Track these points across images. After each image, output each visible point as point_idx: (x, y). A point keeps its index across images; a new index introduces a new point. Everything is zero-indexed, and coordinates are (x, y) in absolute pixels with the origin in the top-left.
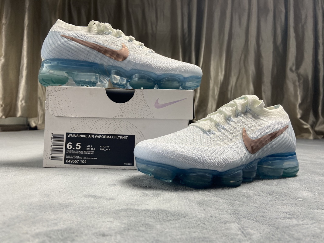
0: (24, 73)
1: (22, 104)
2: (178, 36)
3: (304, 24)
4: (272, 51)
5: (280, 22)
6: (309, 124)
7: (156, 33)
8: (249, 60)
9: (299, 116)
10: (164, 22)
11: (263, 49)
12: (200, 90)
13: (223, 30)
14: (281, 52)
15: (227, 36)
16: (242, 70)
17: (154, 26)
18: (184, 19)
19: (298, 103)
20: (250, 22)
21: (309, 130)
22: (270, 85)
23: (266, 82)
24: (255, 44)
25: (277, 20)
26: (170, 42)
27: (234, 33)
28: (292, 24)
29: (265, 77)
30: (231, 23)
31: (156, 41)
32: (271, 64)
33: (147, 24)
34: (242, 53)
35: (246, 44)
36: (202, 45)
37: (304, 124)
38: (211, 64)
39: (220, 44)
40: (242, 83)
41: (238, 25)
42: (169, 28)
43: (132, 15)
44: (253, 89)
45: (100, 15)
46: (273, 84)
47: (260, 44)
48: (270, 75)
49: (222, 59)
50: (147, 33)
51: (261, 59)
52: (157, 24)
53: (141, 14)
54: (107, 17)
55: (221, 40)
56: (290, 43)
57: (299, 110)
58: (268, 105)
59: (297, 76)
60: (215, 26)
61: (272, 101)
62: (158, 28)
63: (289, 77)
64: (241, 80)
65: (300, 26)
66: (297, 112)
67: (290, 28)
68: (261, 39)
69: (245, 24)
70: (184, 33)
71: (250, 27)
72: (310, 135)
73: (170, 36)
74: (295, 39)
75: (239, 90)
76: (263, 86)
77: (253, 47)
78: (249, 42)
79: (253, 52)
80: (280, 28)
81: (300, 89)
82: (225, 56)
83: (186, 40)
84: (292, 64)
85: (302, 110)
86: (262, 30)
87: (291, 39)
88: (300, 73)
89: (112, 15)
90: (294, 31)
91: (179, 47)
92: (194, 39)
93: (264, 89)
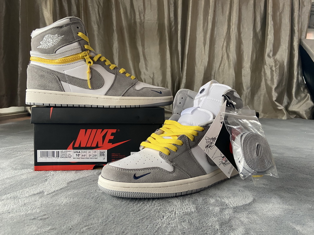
2: (165, 26)
3: (282, 12)
4: (252, 38)
5: (260, 10)
6: (283, 106)
7: (144, 22)
8: (231, 47)
9: (274, 99)
10: (151, 12)
11: (243, 36)
12: (186, 76)
13: (207, 18)
14: (259, 38)
15: (211, 24)
16: (224, 57)
17: (142, 15)
18: (170, 7)
19: (274, 87)
20: (232, 10)
21: (283, 111)
22: (250, 69)
23: (245, 67)
24: (236, 32)
25: (256, 8)
26: (158, 31)
27: (217, 21)
28: (270, 12)
29: (245, 63)
30: (215, 11)
31: (144, 29)
32: (251, 50)
33: (135, 13)
34: (224, 40)
35: (228, 31)
36: (187, 34)
37: (278, 106)
38: (196, 52)
39: (204, 33)
40: (224, 68)
41: (221, 14)
42: (156, 17)
43: (120, 4)
44: (234, 74)
45: (90, 4)
46: (252, 69)
47: (241, 31)
48: (250, 61)
49: (206, 46)
50: (135, 22)
51: (242, 46)
52: (145, 12)
53: (130, 3)
54: (97, 6)
55: (205, 28)
56: (269, 30)
57: (275, 93)
58: (248, 89)
59: (274, 61)
60: (199, 15)
61: (251, 85)
62: (146, 16)
63: (267, 63)
64: (223, 66)
65: (278, 13)
66: (273, 95)
67: (268, 16)
68: (242, 26)
69: (228, 13)
70: (171, 22)
71: (232, 16)
72: (284, 116)
73: (157, 25)
74: (272, 27)
75: (221, 75)
76: (243, 70)
77: (235, 35)
78: (231, 30)
79: (235, 39)
80: (259, 15)
81: (276, 73)
82: (209, 44)
83: (172, 28)
84: (270, 50)
85: (278, 93)
86: (242, 17)
87: (269, 27)
88: (276, 59)
89: (102, 4)
90: (272, 19)
91: (166, 36)
92: (180, 27)
93: (244, 74)
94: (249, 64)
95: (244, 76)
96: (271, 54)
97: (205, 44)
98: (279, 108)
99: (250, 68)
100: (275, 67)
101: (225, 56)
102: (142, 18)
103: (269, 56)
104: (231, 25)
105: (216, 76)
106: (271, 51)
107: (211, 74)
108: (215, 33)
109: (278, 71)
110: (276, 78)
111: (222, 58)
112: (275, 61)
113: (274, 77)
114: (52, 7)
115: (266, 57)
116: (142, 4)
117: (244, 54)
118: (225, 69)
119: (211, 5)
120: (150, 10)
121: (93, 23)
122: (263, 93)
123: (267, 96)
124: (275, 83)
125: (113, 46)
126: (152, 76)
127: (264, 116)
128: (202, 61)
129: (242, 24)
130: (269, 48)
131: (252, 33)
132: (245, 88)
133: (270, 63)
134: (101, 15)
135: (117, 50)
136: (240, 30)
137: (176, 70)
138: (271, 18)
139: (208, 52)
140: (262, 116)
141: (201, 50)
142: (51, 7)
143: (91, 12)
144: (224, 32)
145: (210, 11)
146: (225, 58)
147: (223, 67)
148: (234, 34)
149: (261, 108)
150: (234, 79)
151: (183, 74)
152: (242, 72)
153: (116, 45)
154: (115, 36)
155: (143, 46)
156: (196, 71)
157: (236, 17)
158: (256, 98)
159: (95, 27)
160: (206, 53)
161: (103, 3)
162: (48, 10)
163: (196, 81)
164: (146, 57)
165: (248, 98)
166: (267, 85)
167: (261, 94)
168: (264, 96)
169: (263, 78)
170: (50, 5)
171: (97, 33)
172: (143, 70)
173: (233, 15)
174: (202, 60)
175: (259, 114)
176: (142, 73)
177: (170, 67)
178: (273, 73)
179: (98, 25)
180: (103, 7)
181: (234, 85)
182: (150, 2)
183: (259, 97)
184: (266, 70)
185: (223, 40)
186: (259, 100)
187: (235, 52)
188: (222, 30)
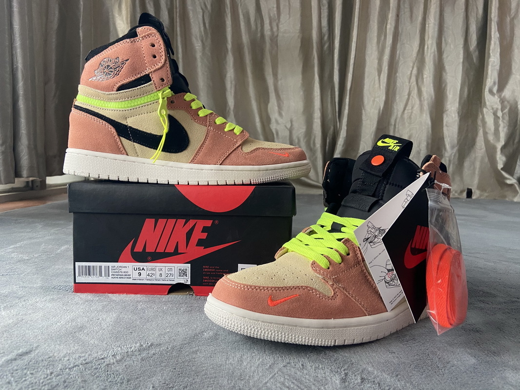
2: (312, 40)
3: (514, 16)
4: (461, 60)
5: (475, 13)
6: (514, 178)
7: (277, 35)
8: (425, 76)
9: (500, 166)
10: (290, 18)
11: (447, 57)
12: (347, 126)
13: (384, 28)
14: (475, 61)
15: (391, 38)
16: (412, 93)
17: (274, 24)
18: (322, 11)
19: (499, 145)
20: (427, 14)
21: (515, 188)
22: (457, 115)
23: (450, 110)
24: (435, 51)
25: (470, 11)
26: (300, 49)
27: (402, 32)
28: (495, 17)
29: (449, 103)
30: (398, 16)
31: (277, 47)
32: (460, 82)
33: (263, 21)
34: (414, 64)
35: (421, 50)
36: (351, 54)
37: (507, 179)
38: (364, 84)
39: (379, 52)
40: (412, 112)
41: (409, 19)
42: (298, 26)
43: (239, 7)
44: (430, 123)
45: (190, 7)
46: (461, 115)
47: (443, 50)
48: (458, 100)
49: (382, 75)
50: (263, 36)
51: (444, 74)
52: (279, 20)
53: (254, 5)
54: (201, 11)
55: (380, 45)
56: (491, 48)
57: (501, 156)
58: (453, 147)
59: (500, 101)
60: (371, 22)
61: (459, 141)
62: (280, 26)
63: (487, 103)
64: (410, 108)
65: (508, 19)
66: (498, 159)
67: (491, 23)
68: (445, 40)
69: (420, 18)
70: (323, 34)
71: (427, 23)
72: (517, 195)
73: (299, 40)
74: (498, 43)
75: (407, 123)
76: (445, 116)
77: (432, 55)
78: (426, 47)
79: (432, 63)
80: (475, 22)
81: (504, 122)
82: (386, 71)
83: (324, 46)
84: (492, 83)
85: (506, 156)
86: (445, 26)
87: (492, 43)
88: (504, 97)
89: (209, 7)
90: (498, 28)
91: (314, 58)
92: (338, 44)
93: (447, 122)
94: (457, 105)
95: (446, 125)
96: (495, 90)
97: (380, 72)
98: (508, 182)
99: (458, 113)
100: (502, 111)
101: (415, 92)
102: (275, 29)
103: (491, 91)
104: (426, 39)
105: (397, 126)
106: (494, 83)
107: (389, 123)
108: (398, 52)
109: (507, 118)
110: (503, 131)
111: (409, 95)
112: (502, 101)
113: (501, 129)
114: (129, 13)
115: (485, 93)
116: (275, 6)
117: (448, 88)
118: (413, 114)
119: (391, 5)
120: (288, 16)
121: (194, 39)
122: (480, 155)
123: (486, 160)
124: (501, 139)
125: (225, 76)
126: (289, 126)
127: (481, 195)
128: (374, 101)
129: (445, 38)
130: (491, 79)
131: (462, 52)
132: (448, 146)
133: (493, 104)
134: (207, 25)
135: (233, 82)
136: (441, 49)
137: (330, 116)
138: (495, 27)
139: (385, 85)
140: (478, 195)
141: (373, 82)
142: (127, 13)
143: (192, 20)
144: (413, 51)
145: (390, 16)
146: (415, 95)
147: (410, 111)
148: (431, 53)
149: (476, 181)
150: (428, 132)
151: (342, 124)
152: (444, 119)
153: (230, 74)
154: (230, 60)
155: (275, 75)
156: (364, 117)
157: (435, 24)
158: (467, 164)
159: (198, 45)
160: (381, 87)
161: (212, 5)
162: (122, 18)
163: (363, 134)
164: (280, 93)
165: (453, 164)
166: (487, 141)
167: (475, 158)
168: (482, 162)
169: (480, 130)
170: (127, 9)
171: (201, 54)
172: (274, 115)
173: (430, 22)
174: (375, 98)
175: (473, 191)
176: (273, 120)
177: (320, 111)
178: (498, 122)
179: (202, 41)
180: (210, 11)
181: (430, 141)
182: (287, 1)
183: (473, 163)
184: (485, 116)
185: (411, 65)
186: (472, 168)
187: (432, 85)
188: (410, 49)
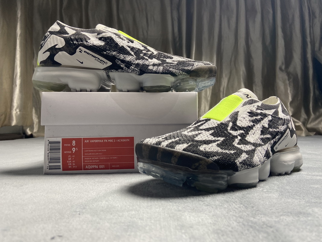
0: (18, 82)
1: (17, 113)
2: (169, 41)
5: (268, 22)
6: (300, 122)
8: (239, 61)
13: (213, 32)
15: (217, 38)
17: (145, 31)
18: (174, 23)
19: (289, 101)
20: (238, 24)
21: (301, 127)
22: (261, 84)
23: (257, 82)
25: (265, 21)
26: (161, 46)
27: (224, 35)
30: (220, 25)
34: (232, 54)
35: (236, 46)
41: (228, 28)
46: (264, 84)
48: (261, 75)
52: (148, 29)
55: (211, 42)
57: (290, 108)
59: (287, 75)
60: (204, 29)
62: (149, 32)
65: (288, 25)
68: (250, 40)
69: (234, 26)
70: (175, 37)
72: (303, 132)
73: (161, 41)
75: (230, 90)
77: (243, 48)
78: (239, 43)
79: (243, 52)
80: (268, 28)
81: (290, 87)
82: (215, 58)
83: (176, 44)
84: (281, 63)
85: (294, 108)
88: (289, 72)
92: (185, 41)
94: (261, 78)
96: (283, 67)
100: (289, 80)
101: (234, 71)
102: (146, 34)
104: (239, 38)
108: (222, 47)
109: (292, 84)
111: (231, 73)
113: (289, 91)
115: (277, 70)
119: (216, 19)
136: (249, 44)
147: (232, 83)
178: (287, 87)
182: (153, 18)
